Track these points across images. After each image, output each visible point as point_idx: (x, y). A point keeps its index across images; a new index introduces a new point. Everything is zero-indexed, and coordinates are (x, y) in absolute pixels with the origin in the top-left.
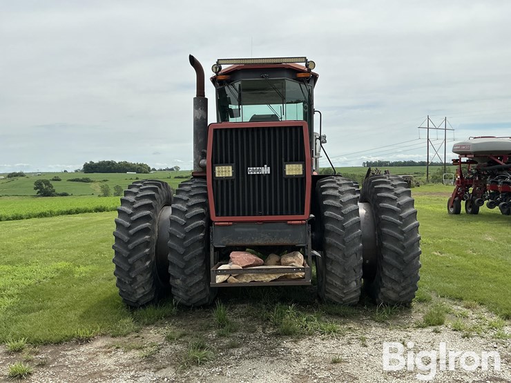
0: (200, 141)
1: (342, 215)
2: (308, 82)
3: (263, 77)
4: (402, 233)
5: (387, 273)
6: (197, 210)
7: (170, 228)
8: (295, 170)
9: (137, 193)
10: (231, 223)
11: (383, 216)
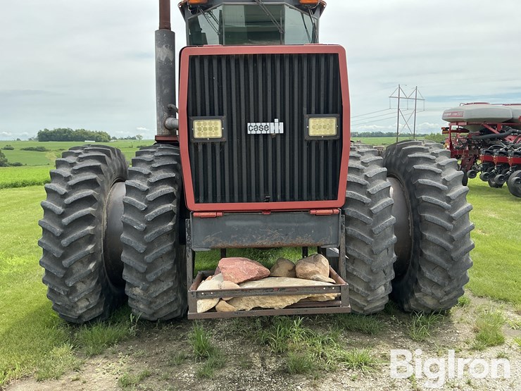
0: (165, 92)
1: (369, 195)
2: (314, 13)
3: (254, 1)
4: (451, 219)
5: (428, 275)
6: (164, 189)
7: (124, 216)
8: (324, 128)
9: (75, 163)
10: (220, 214)
11: (423, 196)
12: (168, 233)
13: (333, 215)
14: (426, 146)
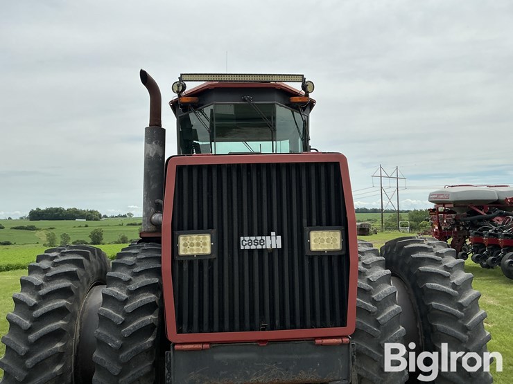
0: (153, 187)
1: (374, 302)
2: (304, 110)
3: (244, 100)
4: (465, 329)
6: (144, 298)
7: (98, 330)
8: (327, 242)
9: (49, 269)
10: (208, 346)
11: (433, 303)
12: (147, 351)
13: (342, 344)
14: (429, 244)
